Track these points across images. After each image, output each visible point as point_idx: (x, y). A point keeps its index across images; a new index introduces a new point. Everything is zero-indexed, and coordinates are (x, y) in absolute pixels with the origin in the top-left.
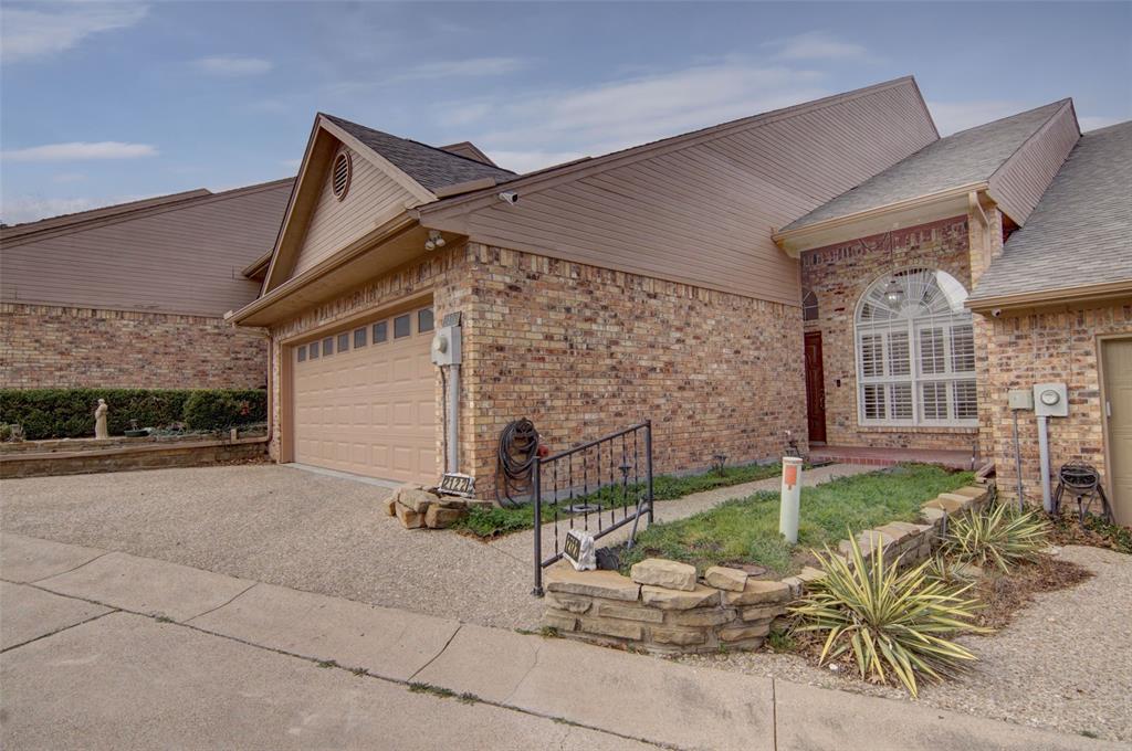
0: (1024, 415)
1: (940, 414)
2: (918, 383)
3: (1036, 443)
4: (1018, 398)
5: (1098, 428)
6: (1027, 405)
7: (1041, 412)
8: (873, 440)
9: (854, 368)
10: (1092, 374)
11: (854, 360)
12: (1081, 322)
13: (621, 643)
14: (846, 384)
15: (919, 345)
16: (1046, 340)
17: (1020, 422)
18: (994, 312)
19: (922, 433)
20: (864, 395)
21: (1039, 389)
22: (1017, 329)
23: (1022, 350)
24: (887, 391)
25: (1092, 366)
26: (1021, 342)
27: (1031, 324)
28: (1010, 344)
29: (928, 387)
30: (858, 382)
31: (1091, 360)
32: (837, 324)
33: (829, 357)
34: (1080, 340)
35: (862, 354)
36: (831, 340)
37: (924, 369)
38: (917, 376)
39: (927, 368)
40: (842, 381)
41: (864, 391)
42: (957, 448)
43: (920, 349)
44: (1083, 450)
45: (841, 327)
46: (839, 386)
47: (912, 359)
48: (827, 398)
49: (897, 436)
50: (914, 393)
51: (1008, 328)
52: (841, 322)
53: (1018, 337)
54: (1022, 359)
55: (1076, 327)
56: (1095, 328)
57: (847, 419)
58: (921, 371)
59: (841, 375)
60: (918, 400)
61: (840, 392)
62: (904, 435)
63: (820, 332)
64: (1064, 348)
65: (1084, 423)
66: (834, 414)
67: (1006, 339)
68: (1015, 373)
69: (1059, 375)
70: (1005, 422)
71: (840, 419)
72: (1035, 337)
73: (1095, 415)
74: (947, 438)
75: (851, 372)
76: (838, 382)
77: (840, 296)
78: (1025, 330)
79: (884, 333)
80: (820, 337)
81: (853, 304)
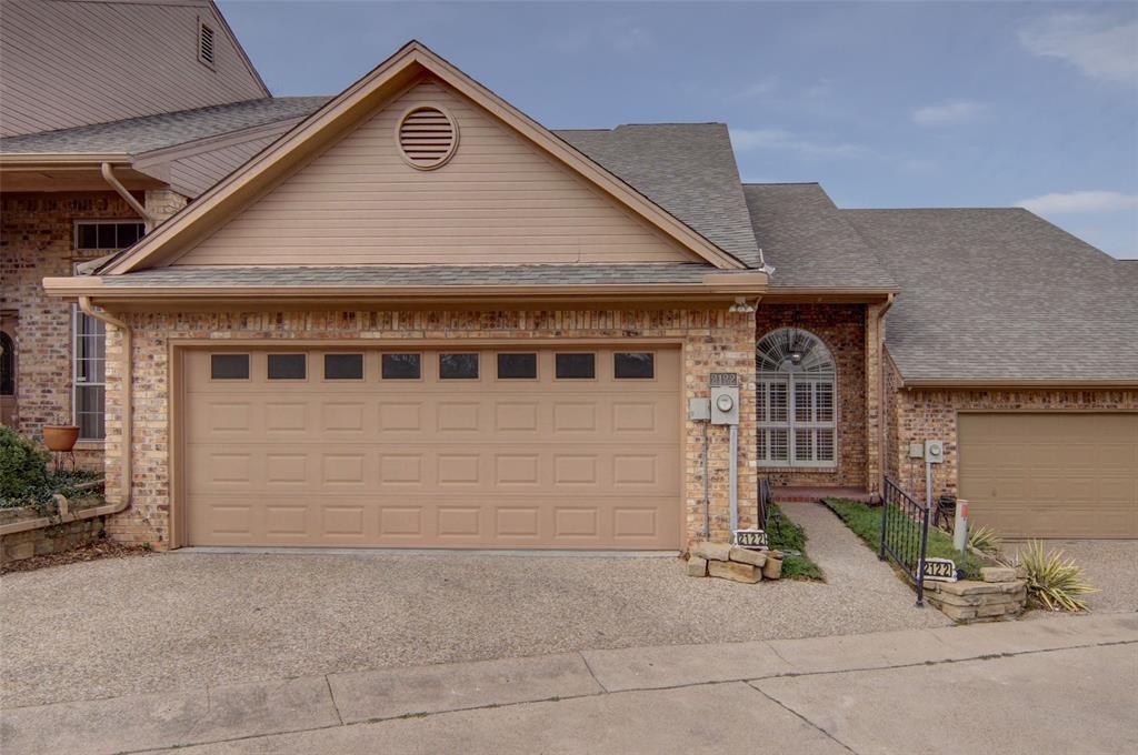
0: (917, 462)
1: (808, 456)
2: (794, 429)
3: (924, 481)
4: (916, 451)
5: (955, 471)
6: (921, 456)
7: (929, 459)
10: (953, 435)
12: (949, 400)
13: (996, 618)
15: (795, 397)
16: (931, 409)
17: (915, 466)
18: (910, 389)
19: (800, 472)
21: (929, 444)
22: (916, 399)
23: (917, 416)
25: (953, 430)
26: (918, 409)
27: (923, 398)
28: (913, 410)
29: (800, 433)
31: (953, 425)
34: (949, 411)
37: (797, 417)
38: (793, 424)
39: (799, 416)
42: (823, 484)
44: (948, 486)
51: (911, 399)
53: (916, 406)
54: (917, 422)
55: (947, 403)
56: (957, 405)
58: (795, 419)
62: (785, 474)
64: (940, 416)
65: (948, 467)
67: (909, 406)
68: (913, 432)
69: (936, 435)
70: (908, 466)
72: (925, 407)
73: (954, 462)
74: (817, 476)
78: (920, 401)
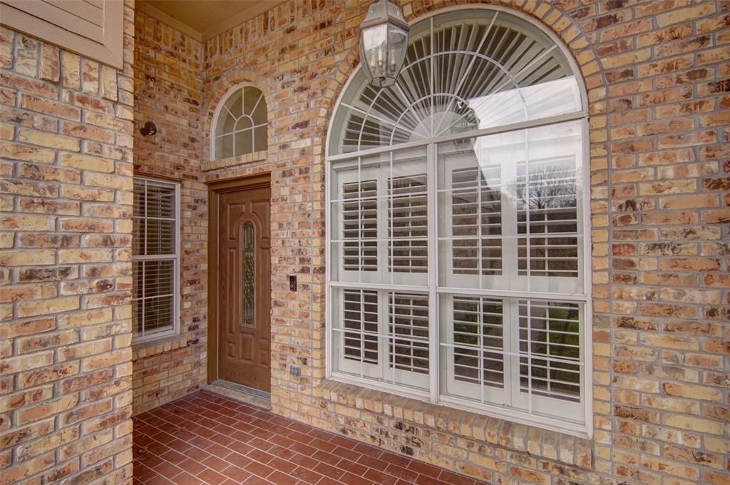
1: (487, 375)
2: (442, 296)
8: (349, 421)
9: (322, 252)
11: (323, 234)
14: (305, 287)
15: (449, 206)
20: (342, 310)
24: (383, 306)
30: (328, 283)
32: (297, 156)
33: (281, 226)
35: (341, 221)
36: (285, 191)
37: (456, 264)
38: (441, 282)
39: (464, 262)
40: (301, 279)
41: (342, 301)
43: (449, 216)
45: (301, 164)
46: (294, 288)
47: (432, 239)
48: (276, 312)
49: (393, 423)
50: (433, 318)
52: (303, 152)
57: (305, 362)
58: (450, 266)
59: (298, 267)
60: (441, 338)
61: (295, 302)
63: (269, 175)
66: (283, 347)
71: (292, 360)
75: (316, 262)
76: (293, 279)
77: (304, 95)
79: (382, 177)
80: (267, 185)
81: (323, 112)
